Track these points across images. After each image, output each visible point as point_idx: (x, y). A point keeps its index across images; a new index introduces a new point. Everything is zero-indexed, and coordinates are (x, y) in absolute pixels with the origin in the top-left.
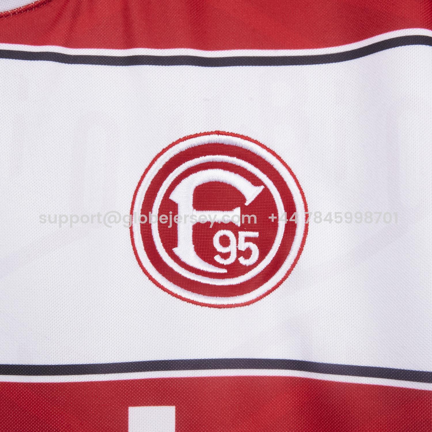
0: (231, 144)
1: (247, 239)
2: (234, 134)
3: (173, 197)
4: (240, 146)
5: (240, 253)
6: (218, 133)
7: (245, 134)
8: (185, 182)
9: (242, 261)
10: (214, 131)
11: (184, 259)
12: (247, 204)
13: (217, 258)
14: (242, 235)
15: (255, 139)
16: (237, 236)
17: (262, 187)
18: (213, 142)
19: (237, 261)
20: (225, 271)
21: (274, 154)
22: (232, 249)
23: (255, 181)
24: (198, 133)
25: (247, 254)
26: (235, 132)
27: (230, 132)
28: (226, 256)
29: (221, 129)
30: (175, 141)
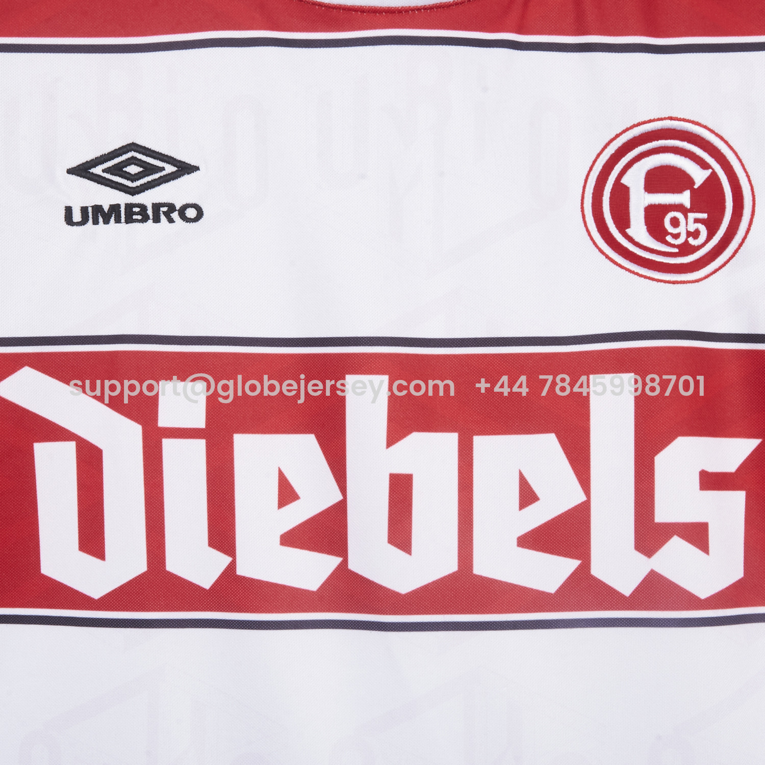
0: (683, 129)
1: (697, 221)
2: (685, 119)
3: (625, 181)
4: (691, 131)
5: (689, 234)
6: (671, 118)
7: (696, 120)
8: (636, 166)
9: (691, 241)
10: (667, 116)
11: (637, 239)
12: (696, 187)
13: (669, 238)
14: (692, 216)
15: (705, 125)
16: (686, 217)
17: (710, 171)
18: (666, 128)
19: (686, 241)
20: (676, 250)
21: (722, 138)
22: (682, 229)
23: (704, 165)
24: (652, 118)
25: (696, 235)
26: (687, 117)
27: (682, 118)
28: (676, 236)
29: (674, 115)
30: (629, 127)
